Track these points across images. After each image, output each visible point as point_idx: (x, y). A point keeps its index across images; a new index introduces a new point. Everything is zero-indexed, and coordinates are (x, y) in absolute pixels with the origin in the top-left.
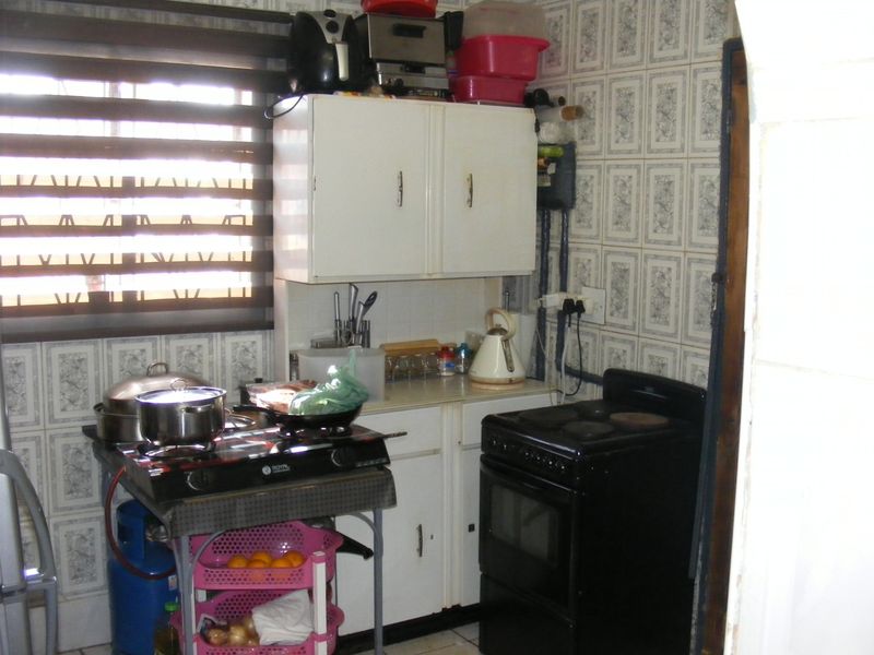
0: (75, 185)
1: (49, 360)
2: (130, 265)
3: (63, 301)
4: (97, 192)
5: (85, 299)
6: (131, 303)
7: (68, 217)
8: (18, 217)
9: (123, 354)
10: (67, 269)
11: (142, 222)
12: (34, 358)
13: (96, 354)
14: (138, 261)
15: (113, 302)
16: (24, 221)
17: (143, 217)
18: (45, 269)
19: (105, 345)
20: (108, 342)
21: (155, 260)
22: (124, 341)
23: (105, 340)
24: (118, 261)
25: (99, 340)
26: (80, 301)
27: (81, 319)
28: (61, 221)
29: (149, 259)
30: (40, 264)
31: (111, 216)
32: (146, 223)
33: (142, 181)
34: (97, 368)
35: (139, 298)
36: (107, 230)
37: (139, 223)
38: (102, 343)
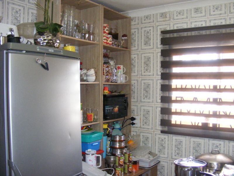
0: (198, 88)
1: (190, 142)
2: (216, 115)
3: (194, 124)
4: (205, 90)
6: (215, 128)
7: (196, 98)
8: (181, 98)
9: (213, 144)
10: (195, 114)
11: (220, 100)
12: (186, 141)
13: (205, 143)
14: (218, 114)
15: (209, 127)
16: (183, 99)
17: (220, 99)
18: (188, 114)
19: (208, 140)
20: (209, 140)
21: (224, 114)
22: (214, 140)
23: (208, 139)
24: (211, 113)
25: (206, 139)
26: (199, 125)
27: (200, 131)
28: (194, 99)
29: (222, 113)
30: (187, 112)
31: (209, 99)
32: (221, 101)
33: (220, 86)
34: (204, 147)
35: (218, 126)
36: (208, 102)
37: (218, 101)
38: (207, 140)
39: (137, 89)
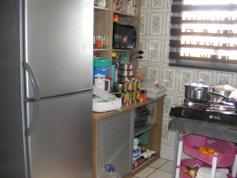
0: (209, 20)
1: (198, 75)
2: (225, 47)
3: (202, 57)
4: (216, 22)
5: (209, 57)
6: (224, 60)
7: (206, 30)
8: (191, 30)
9: (221, 77)
10: (205, 47)
11: (230, 32)
12: (194, 74)
13: (213, 75)
14: (228, 46)
15: (218, 59)
16: (193, 31)
17: (231, 31)
18: (198, 46)
19: (216, 73)
20: (217, 72)
21: (234, 46)
22: (222, 73)
23: (216, 71)
24: (221, 45)
25: (214, 71)
26: (208, 57)
27: (208, 63)
28: (204, 31)
29: (231, 45)
30: (196, 44)
31: (220, 31)
32: (231, 33)
33: (231, 18)
34: (212, 80)
35: (227, 59)
36: (217, 35)
37: (229, 33)
38: (215, 72)
39: (147, 22)
